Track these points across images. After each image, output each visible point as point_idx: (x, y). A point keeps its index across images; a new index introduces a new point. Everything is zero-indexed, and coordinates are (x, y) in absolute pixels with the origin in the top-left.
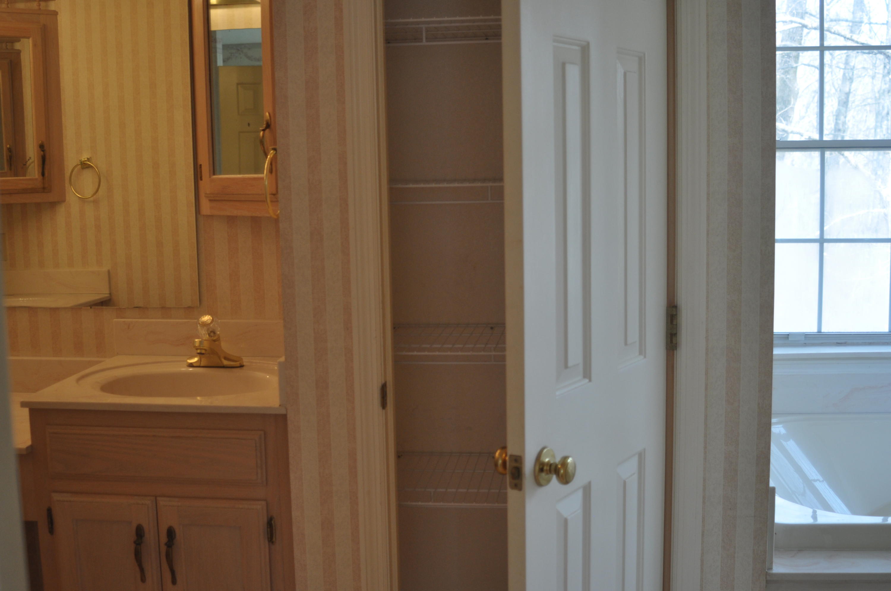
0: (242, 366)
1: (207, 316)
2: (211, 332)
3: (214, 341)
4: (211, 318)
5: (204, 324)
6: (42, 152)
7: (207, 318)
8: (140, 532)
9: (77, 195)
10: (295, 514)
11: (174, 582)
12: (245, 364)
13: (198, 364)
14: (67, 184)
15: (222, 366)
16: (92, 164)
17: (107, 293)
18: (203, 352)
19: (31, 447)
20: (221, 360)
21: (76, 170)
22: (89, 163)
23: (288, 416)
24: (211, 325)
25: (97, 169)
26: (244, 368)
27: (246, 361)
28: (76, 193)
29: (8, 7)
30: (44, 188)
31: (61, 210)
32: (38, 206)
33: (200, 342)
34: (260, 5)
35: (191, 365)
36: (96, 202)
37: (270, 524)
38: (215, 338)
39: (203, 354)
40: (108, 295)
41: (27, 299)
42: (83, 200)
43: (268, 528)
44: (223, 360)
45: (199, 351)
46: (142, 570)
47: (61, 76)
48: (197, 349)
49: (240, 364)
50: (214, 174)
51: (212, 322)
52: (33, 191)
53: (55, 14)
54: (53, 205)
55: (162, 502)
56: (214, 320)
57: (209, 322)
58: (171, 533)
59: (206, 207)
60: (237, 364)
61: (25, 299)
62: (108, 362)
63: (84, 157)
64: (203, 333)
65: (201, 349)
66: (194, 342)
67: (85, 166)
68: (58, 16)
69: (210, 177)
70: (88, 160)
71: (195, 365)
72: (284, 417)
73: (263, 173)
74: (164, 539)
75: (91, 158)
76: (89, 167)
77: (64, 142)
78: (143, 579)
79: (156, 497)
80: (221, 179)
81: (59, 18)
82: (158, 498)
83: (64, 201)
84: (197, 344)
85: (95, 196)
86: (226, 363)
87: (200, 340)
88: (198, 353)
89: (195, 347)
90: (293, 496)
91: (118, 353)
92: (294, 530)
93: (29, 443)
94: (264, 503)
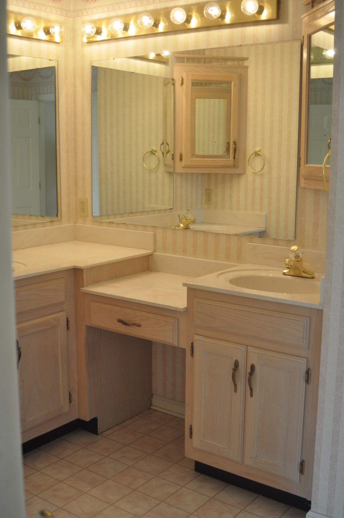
0: (313, 278)
1: (295, 246)
2: (296, 256)
3: (298, 261)
4: (297, 248)
5: (293, 251)
6: (234, 145)
7: (294, 248)
8: (236, 364)
9: (251, 170)
10: (322, 369)
11: (251, 395)
12: (315, 276)
13: (288, 274)
14: (247, 164)
15: (301, 276)
16: (261, 153)
17: (264, 227)
18: (290, 267)
19: (187, 308)
20: (301, 273)
21: (252, 156)
22: (259, 153)
23: (324, 311)
24: (297, 252)
25: (263, 156)
26: (314, 279)
27: (316, 275)
28: (251, 169)
29: (222, 64)
30: (234, 166)
31: (243, 178)
32: (231, 175)
33: (289, 261)
34: (333, 63)
35: (284, 274)
36: (262, 175)
37: (308, 373)
38: (299, 260)
39: (290, 268)
40: (264, 229)
41: (219, 226)
42: (255, 173)
43: (306, 374)
44: (302, 273)
45: (287, 266)
46: (235, 386)
47: (248, 103)
48: (286, 265)
49: (312, 276)
50: (307, 164)
51: (297, 250)
52: (228, 167)
53: (247, 68)
54: (239, 175)
55: (250, 349)
56: (299, 249)
57: (296, 250)
58: (253, 368)
59: (303, 183)
60: (310, 276)
61: (218, 227)
62: (242, 266)
63: (257, 149)
64: (292, 256)
65: (288, 265)
66: (285, 260)
67: (257, 154)
68: (248, 69)
69: (304, 165)
70: (259, 151)
71: (286, 274)
72: (321, 311)
73: (323, 164)
74: (249, 370)
75: (261, 150)
76: (260, 155)
77: (247, 140)
78: (236, 391)
79: (247, 346)
80: (309, 167)
81: (249, 70)
82: (248, 347)
83: (245, 174)
84: (287, 262)
85: (261, 172)
86: (304, 275)
87: (289, 260)
88: (287, 267)
89: (285, 263)
90: (322, 358)
91: (247, 262)
92: (320, 378)
93: (186, 306)
94: (306, 360)
